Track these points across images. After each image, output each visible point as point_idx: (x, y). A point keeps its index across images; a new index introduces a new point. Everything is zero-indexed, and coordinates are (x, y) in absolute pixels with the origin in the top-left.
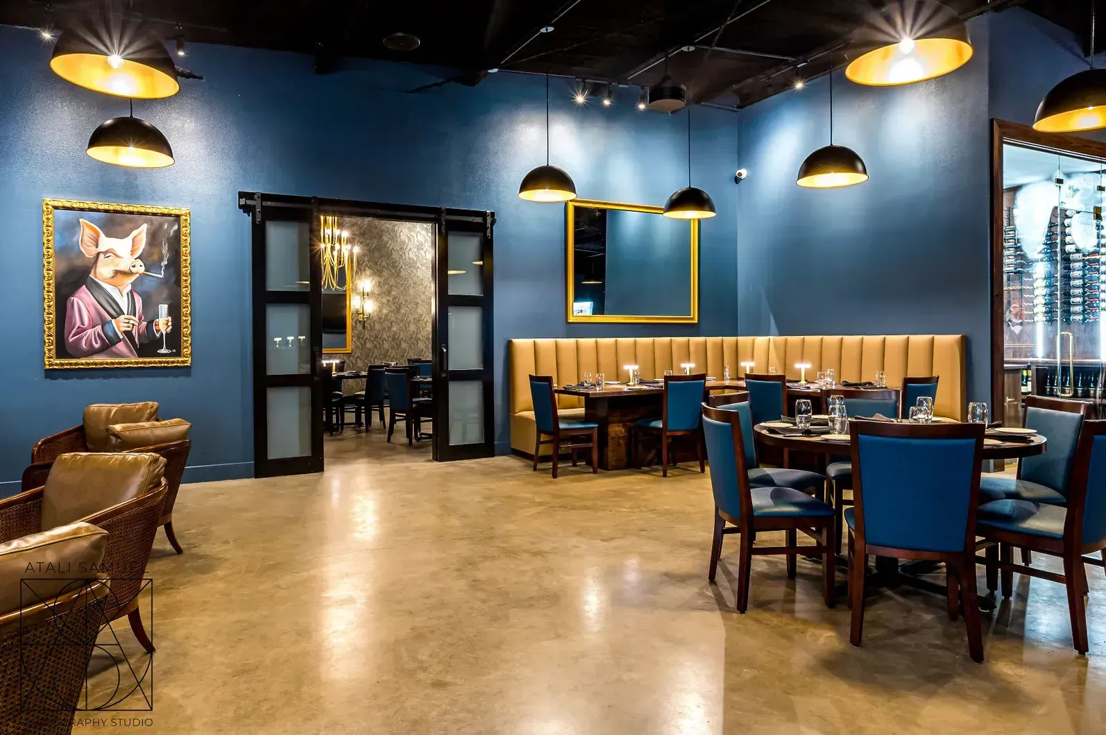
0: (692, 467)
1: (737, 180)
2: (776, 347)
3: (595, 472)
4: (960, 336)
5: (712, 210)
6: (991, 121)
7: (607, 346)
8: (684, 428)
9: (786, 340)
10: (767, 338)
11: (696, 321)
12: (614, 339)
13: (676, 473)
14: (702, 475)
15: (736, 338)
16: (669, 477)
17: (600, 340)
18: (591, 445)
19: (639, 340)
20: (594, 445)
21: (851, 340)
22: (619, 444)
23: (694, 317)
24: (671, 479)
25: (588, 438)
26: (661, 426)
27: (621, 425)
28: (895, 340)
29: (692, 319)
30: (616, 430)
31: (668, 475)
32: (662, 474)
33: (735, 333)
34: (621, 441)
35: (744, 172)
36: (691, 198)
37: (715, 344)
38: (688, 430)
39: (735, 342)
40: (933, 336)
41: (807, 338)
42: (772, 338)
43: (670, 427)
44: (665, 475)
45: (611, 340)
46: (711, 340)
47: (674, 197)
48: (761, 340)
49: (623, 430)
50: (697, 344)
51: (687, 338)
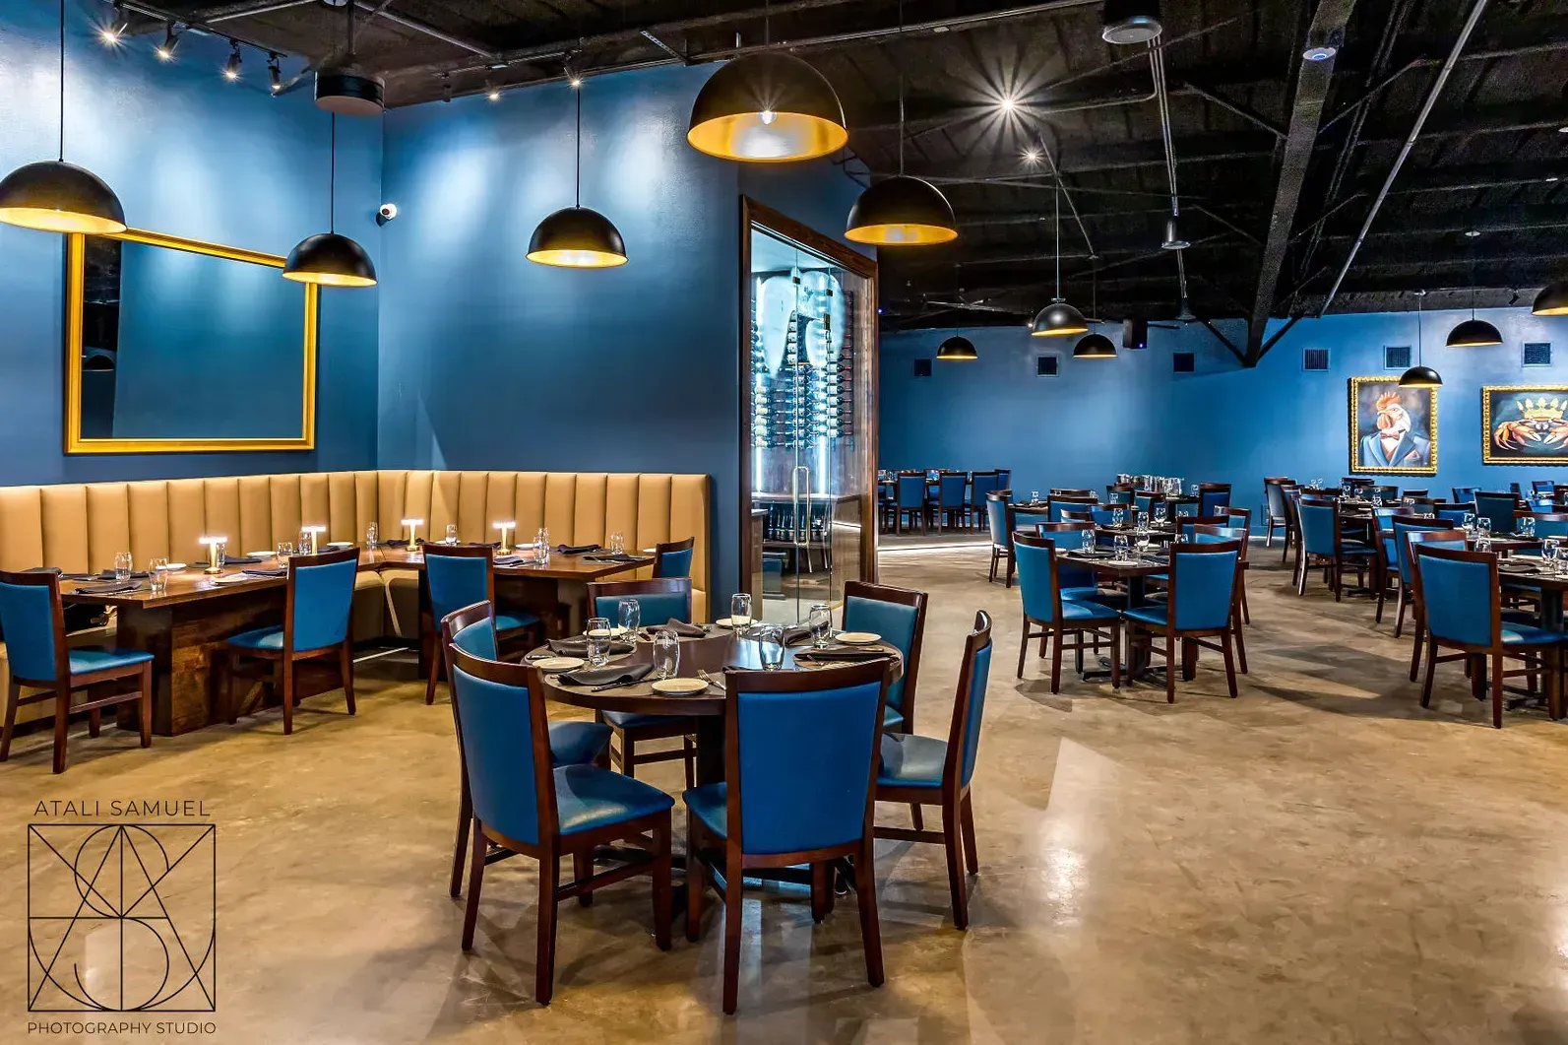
0: (328, 704)
1: (381, 219)
2: (443, 486)
3: (145, 744)
4: (704, 476)
5: (371, 275)
6: (741, 198)
7: (151, 496)
8: (318, 645)
9: (460, 476)
10: (429, 473)
11: (311, 447)
12: (163, 483)
13: (307, 723)
14: (351, 720)
15: (374, 472)
16: (297, 732)
17: (135, 485)
18: (138, 695)
19: (212, 481)
20: (143, 695)
21: (560, 478)
22: (194, 685)
23: (308, 439)
24: (301, 736)
25: (132, 682)
26: (281, 644)
27: (198, 648)
28: (621, 480)
29: (305, 443)
30: (188, 656)
31: (295, 728)
32: (280, 727)
33: (372, 465)
34: (198, 678)
35: (393, 210)
36: (332, 251)
37: (341, 484)
38: (328, 647)
39: (374, 478)
40: (670, 475)
41: (494, 474)
42: (437, 473)
43: (298, 644)
44: (288, 731)
45: (158, 485)
46: (338, 477)
47: (304, 248)
48: (418, 477)
49: (201, 657)
50: (315, 485)
51: (296, 475)
